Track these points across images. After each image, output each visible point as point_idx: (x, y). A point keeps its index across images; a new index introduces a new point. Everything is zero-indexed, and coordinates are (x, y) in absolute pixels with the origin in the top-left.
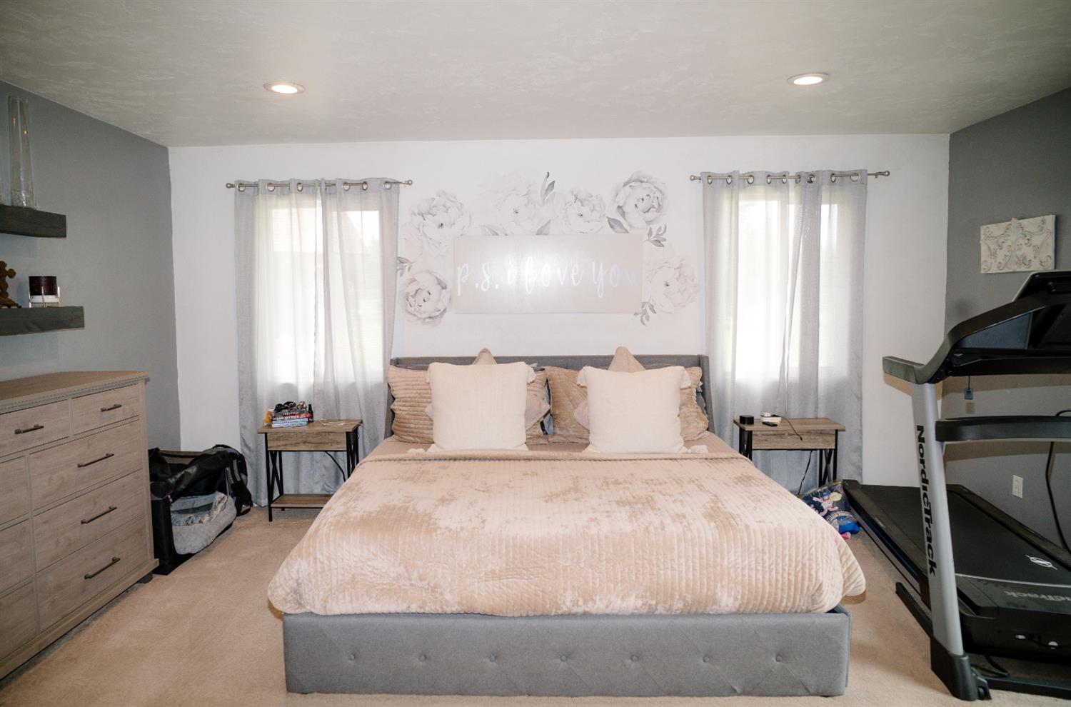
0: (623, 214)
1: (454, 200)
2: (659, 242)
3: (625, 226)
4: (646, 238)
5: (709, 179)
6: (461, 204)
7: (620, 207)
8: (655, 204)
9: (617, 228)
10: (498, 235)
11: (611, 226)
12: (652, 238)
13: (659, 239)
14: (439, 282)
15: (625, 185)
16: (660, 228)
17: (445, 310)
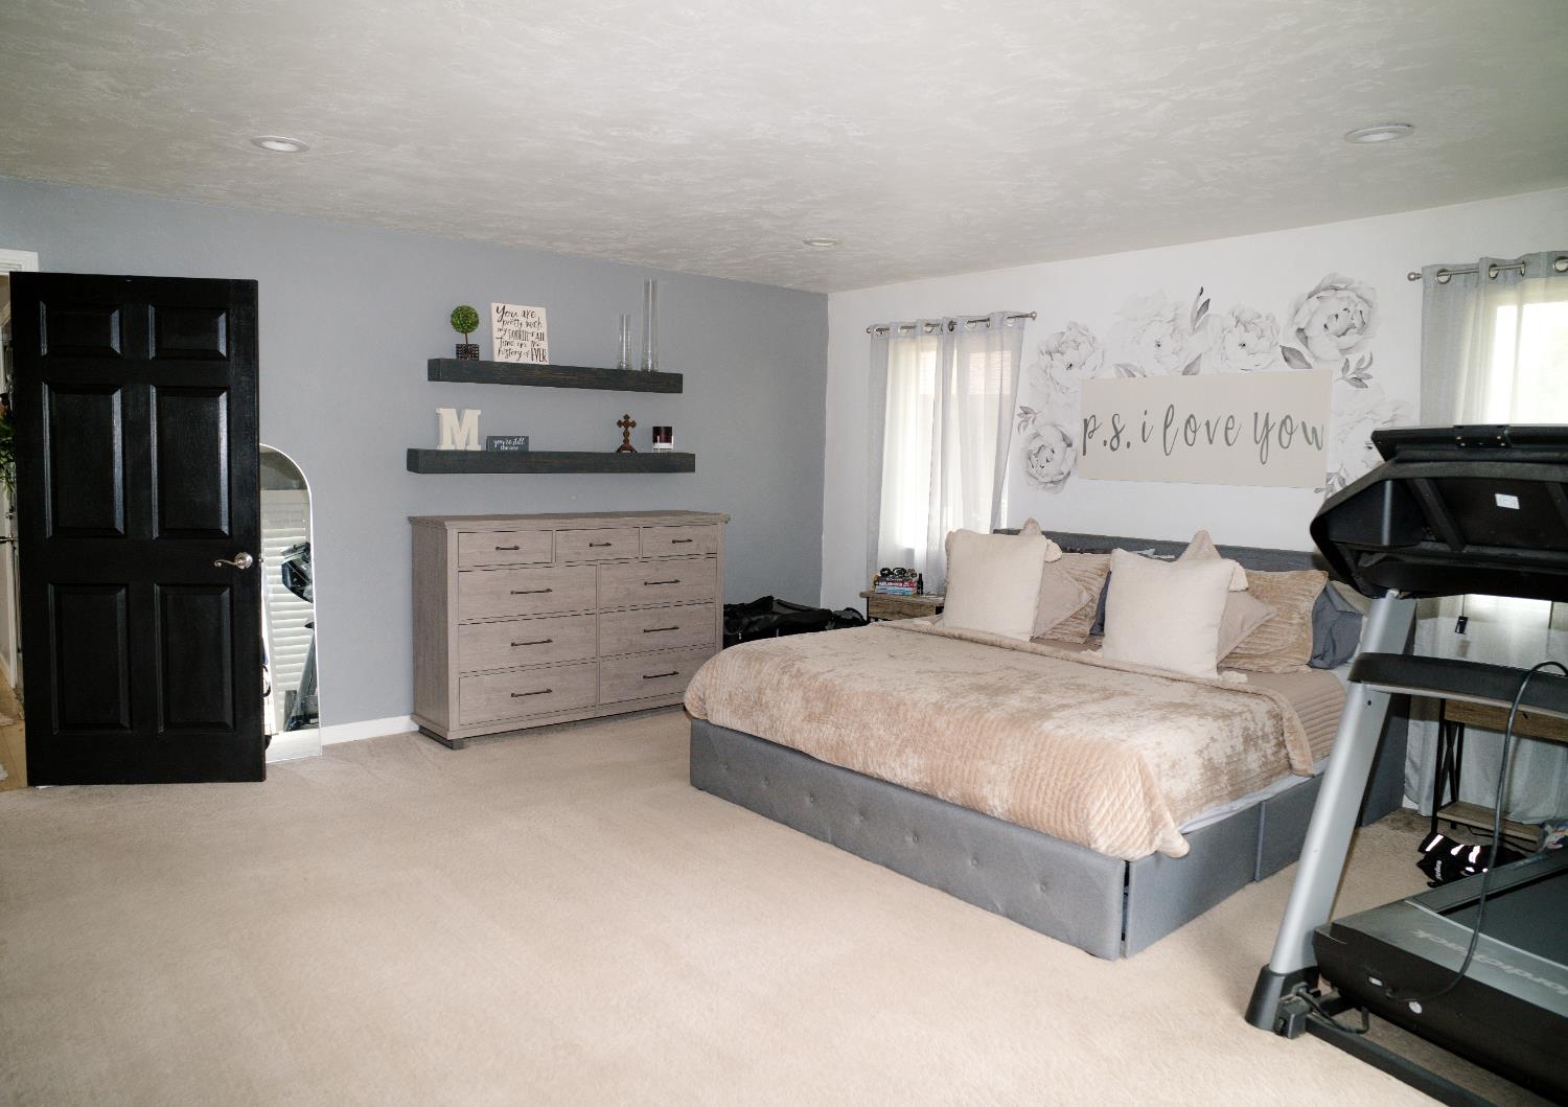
0: (1305, 340)
1: (1085, 333)
2: (1360, 380)
3: (1307, 358)
4: (1340, 374)
5: (1445, 277)
6: (1093, 338)
7: (1300, 330)
8: (1357, 322)
9: (1294, 361)
10: (1134, 376)
11: (1286, 360)
12: (1350, 375)
13: (1360, 376)
14: (1065, 438)
15: (1309, 297)
16: (1362, 360)
17: (1069, 473)
